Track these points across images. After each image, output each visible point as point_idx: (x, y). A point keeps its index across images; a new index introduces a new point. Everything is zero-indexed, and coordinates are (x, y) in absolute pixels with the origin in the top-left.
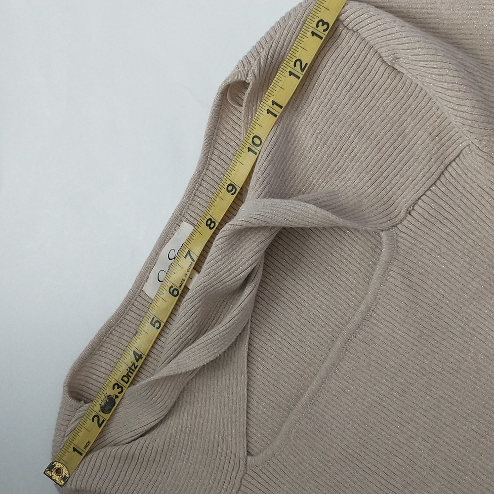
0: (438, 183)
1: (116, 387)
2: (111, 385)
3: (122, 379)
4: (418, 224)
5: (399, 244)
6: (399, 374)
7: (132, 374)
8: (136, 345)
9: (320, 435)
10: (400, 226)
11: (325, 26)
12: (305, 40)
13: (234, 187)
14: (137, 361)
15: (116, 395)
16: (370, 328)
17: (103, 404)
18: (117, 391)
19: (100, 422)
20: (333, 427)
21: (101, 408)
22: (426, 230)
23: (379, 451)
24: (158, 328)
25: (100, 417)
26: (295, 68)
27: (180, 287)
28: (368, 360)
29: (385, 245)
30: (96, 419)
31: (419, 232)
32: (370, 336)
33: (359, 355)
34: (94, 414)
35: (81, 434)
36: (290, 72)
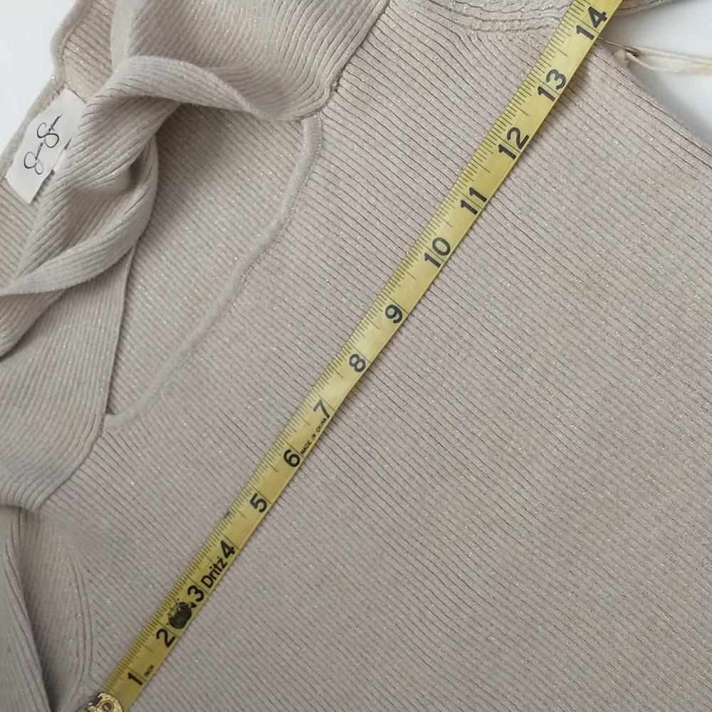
0: (366, 45)
1: (193, 591)
2: (186, 587)
3: (202, 581)
4: (347, 106)
5: (326, 136)
6: (309, 317)
7: (218, 574)
8: (226, 532)
9: (199, 394)
10: (325, 110)
11: (560, 81)
12: (528, 99)
13: (397, 311)
14: (227, 556)
15: (192, 603)
16: (280, 252)
17: (173, 614)
18: (193, 597)
19: (169, 640)
20: (217, 385)
21: (170, 619)
22: (358, 113)
23: (269, 421)
24: (261, 511)
25: (169, 633)
26: (509, 142)
27: (303, 452)
28: (272, 297)
29: (306, 138)
30: (162, 635)
31: (349, 116)
32: (278, 263)
33: (261, 288)
34: (159, 627)
35: (139, 655)
36: (500, 146)
